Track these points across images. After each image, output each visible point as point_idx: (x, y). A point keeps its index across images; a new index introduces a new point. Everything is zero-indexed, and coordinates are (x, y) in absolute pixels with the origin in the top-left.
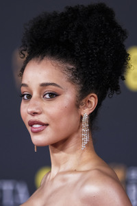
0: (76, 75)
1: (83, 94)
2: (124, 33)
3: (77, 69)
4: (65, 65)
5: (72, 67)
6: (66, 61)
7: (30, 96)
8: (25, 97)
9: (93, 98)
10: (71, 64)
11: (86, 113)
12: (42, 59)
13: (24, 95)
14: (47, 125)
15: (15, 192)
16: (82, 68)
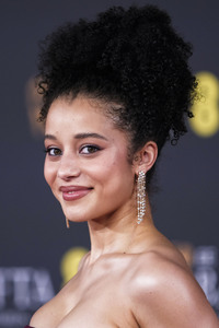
0: (126, 118)
1: (137, 145)
2: (187, 48)
3: (127, 110)
4: (109, 105)
5: (119, 106)
6: (111, 99)
7: (59, 152)
8: (52, 152)
9: (151, 148)
10: (117, 103)
11: (142, 170)
12: (75, 97)
13: (49, 150)
14: (91, 189)
15: (32, 286)
16: (134, 107)
